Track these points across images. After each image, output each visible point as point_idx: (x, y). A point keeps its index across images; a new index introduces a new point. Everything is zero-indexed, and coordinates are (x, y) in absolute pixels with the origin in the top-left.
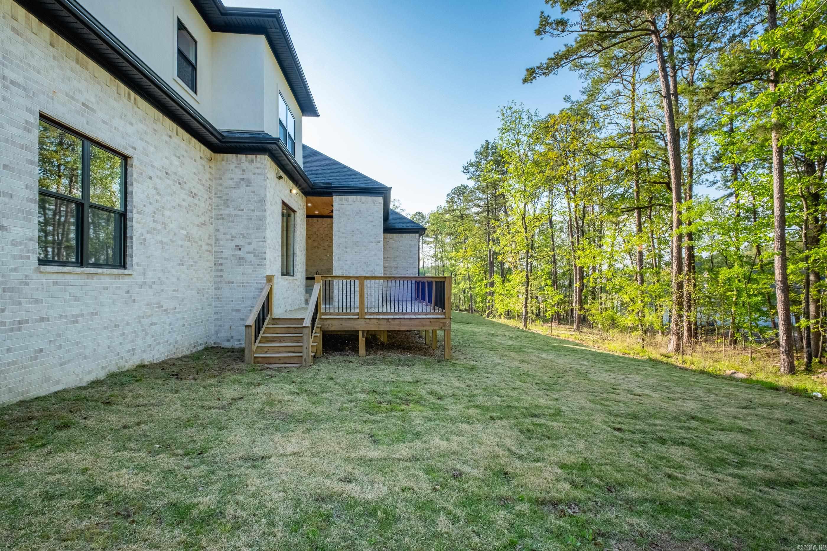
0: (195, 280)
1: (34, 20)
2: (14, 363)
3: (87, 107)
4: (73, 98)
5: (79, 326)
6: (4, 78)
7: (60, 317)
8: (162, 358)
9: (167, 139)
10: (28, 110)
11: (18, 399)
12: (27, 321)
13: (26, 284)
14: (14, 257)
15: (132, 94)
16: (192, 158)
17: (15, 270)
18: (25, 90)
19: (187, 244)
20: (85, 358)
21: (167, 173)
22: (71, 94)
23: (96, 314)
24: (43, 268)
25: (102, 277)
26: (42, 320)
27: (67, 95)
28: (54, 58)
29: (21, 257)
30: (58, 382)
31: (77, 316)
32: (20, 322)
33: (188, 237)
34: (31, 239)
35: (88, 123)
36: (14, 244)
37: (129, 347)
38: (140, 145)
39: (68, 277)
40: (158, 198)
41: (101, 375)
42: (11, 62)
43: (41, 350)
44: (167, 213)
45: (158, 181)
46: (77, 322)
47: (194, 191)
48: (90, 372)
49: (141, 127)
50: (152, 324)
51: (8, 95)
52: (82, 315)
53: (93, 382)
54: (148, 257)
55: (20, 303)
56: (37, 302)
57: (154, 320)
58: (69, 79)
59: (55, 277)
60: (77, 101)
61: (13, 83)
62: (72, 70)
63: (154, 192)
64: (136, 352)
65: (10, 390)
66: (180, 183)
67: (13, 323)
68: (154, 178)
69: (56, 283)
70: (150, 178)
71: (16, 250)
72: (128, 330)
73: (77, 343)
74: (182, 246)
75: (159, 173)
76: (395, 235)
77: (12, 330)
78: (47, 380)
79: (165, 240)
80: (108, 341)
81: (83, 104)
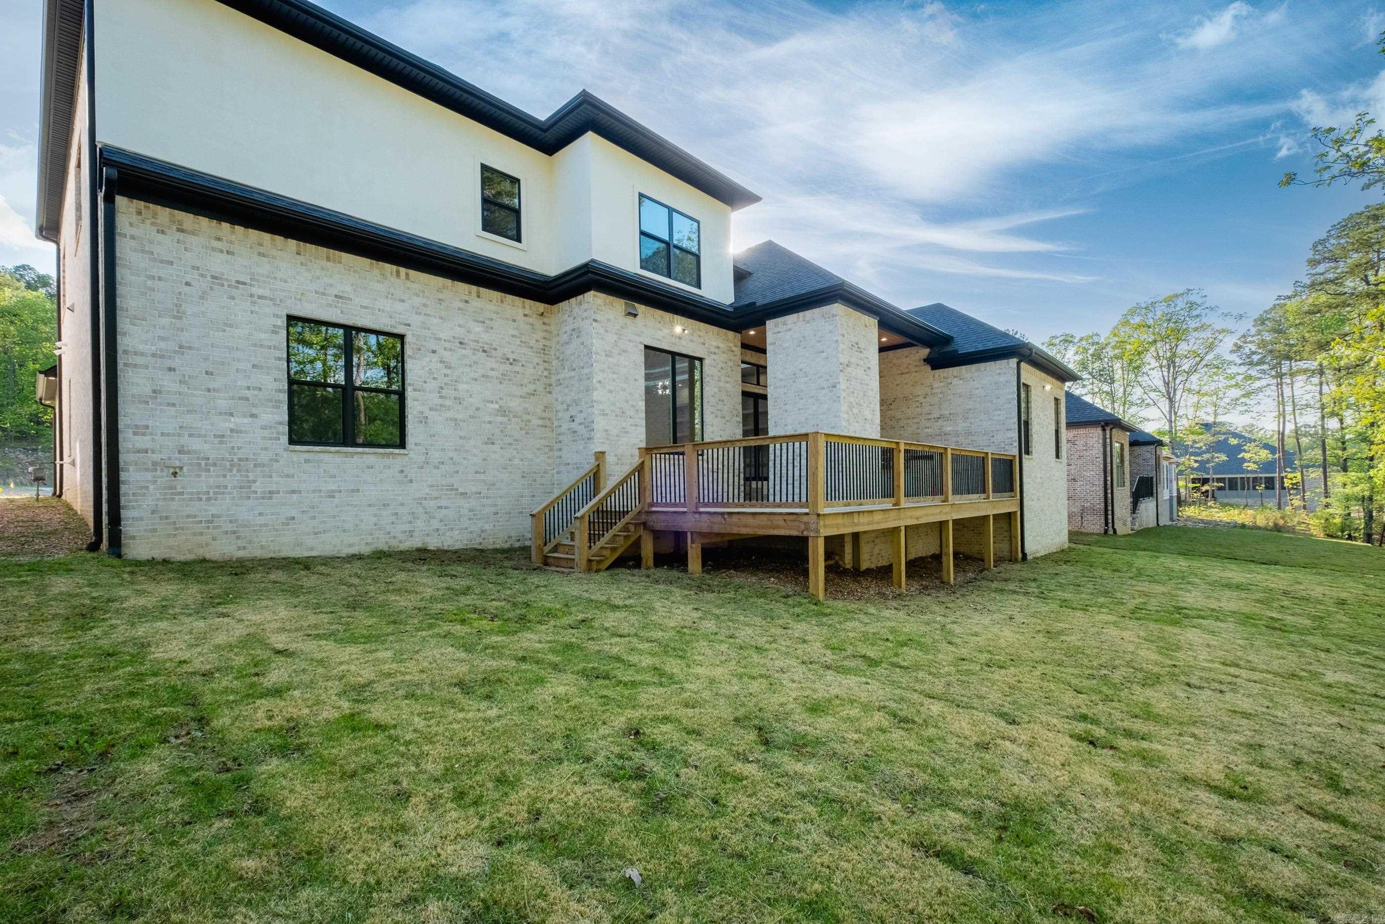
0: (517, 461)
1: (279, 239)
2: (266, 525)
3: (341, 297)
4: (324, 294)
5: (336, 501)
6: (252, 296)
7: (314, 491)
8: (458, 546)
9: (462, 305)
10: (276, 316)
11: (270, 556)
12: (278, 492)
13: (277, 461)
14: (264, 438)
15: (403, 270)
16: (508, 319)
17: (266, 449)
18: (271, 300)
19: (499, 419)
20: (345, 531)
21: (461, 343)
22: (321, 290)
23: (358, 491)
24: (292, 447)
25: (365, 456)
26: (293, 492)
27: (316, 292)
28: (302, 264)
29: (271, 439)
30: (312, 549)
31: (333, 491)
32: (271, 492)
33: (503, 412)
34: (280, 423)
35: (342, 312)
36: (264, 428)
37: (407, 527)
38: (416, 320)
39: (322, 456)
40: (448, 372)
41: (366, 550)
42: (258, 281)
43: (293, 518)
44: (461, 387)
45: (446, 354)
46: (334, 497)
47: (511, 357)
48: (350, 546)
49: (417, 301)
50: (440, 507)
51: (256, 309)
52: (340, 491)
53: (354, 556)
54: (433, 436)
55: (271, 477)
56: (288, 476)
57: (443, 503)
58: (318, 278)
59: (306, 456)
60: (329, 295)
61: (260, 297)
62: (322, 269)
63: (440, 365)
64: (416, 534)
65: (262, 547)
66: (484, 351)
67: (264, 492)
68: (441, 351)
69: (307, 461)
70: (434, 352)
71: (266, 433)
72: (401, 510)
73: (334, 517)
74: (490, 422)
75: (448, 345)
76: (963, 370)
77: (263, 498)
78: (299, 545)
79: (460, 416)
80: (375, 519)
81: (336, 296)
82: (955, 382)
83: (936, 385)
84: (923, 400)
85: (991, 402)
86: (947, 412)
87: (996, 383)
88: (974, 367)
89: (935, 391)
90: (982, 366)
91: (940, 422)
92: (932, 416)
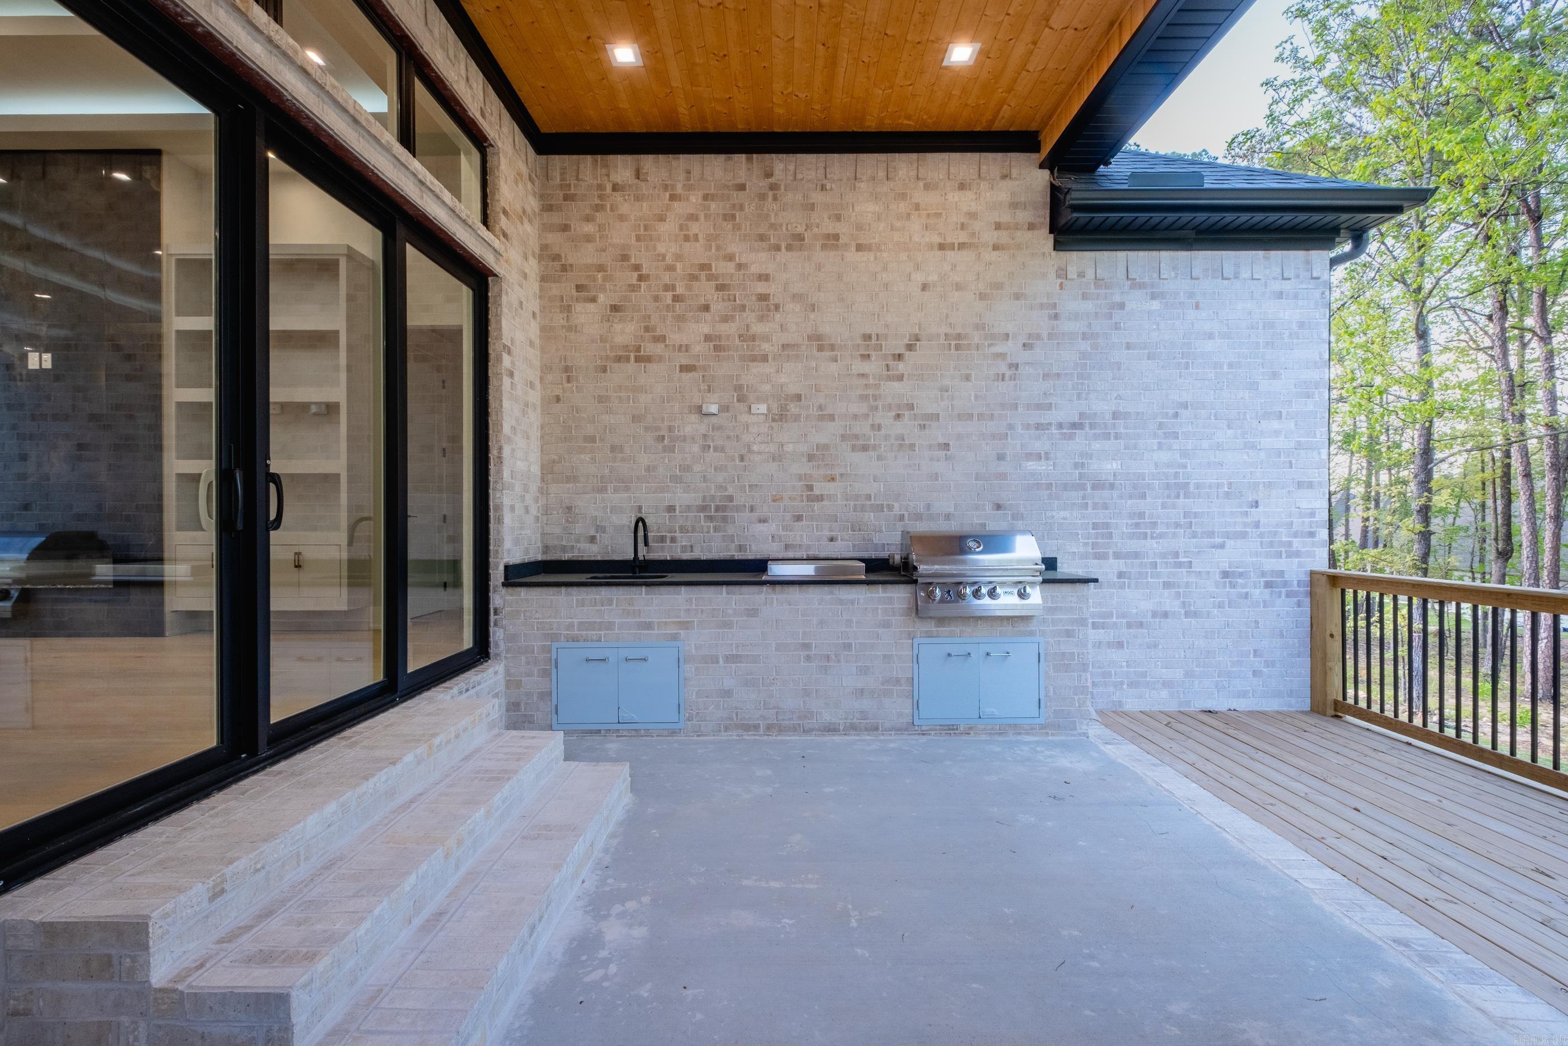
82: (1136, 302)
83: (1070, 304)
84: (1024, 356)
85: (1254, 386)
86: (1102, 407)
87: (1269, 325)
88: (1203, 259)
89: (1067, 326)
90: (1229, 259)
91: (1079, 442)
92: (1054, 416)
